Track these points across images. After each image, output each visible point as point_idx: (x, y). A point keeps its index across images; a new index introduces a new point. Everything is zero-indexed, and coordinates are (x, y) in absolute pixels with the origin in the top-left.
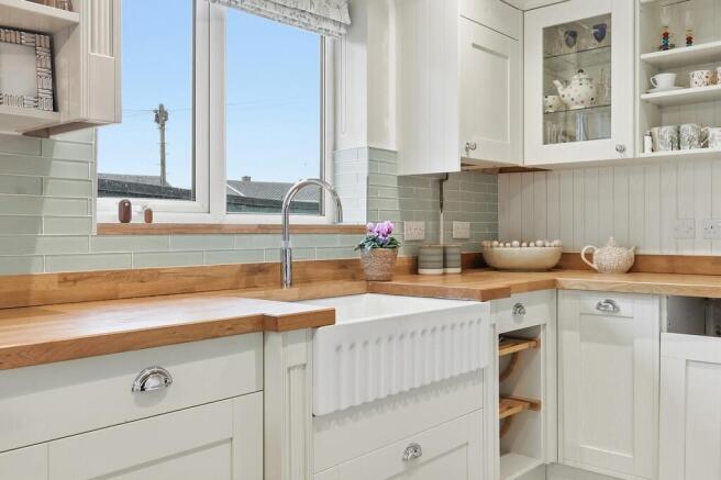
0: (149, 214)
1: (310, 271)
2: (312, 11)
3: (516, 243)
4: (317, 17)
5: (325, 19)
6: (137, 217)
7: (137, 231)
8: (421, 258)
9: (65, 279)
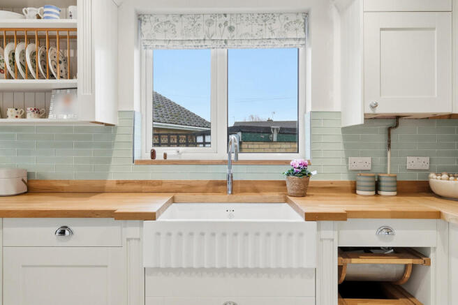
0: (165, 156)
1: (258, 186)
2: (274, 37)
3: (445, 176)
4: (280, 39)
5: (287, 39)
6: (159, 156)
7: (159, 163)
8: (358, 183)
9: (118, 183)
